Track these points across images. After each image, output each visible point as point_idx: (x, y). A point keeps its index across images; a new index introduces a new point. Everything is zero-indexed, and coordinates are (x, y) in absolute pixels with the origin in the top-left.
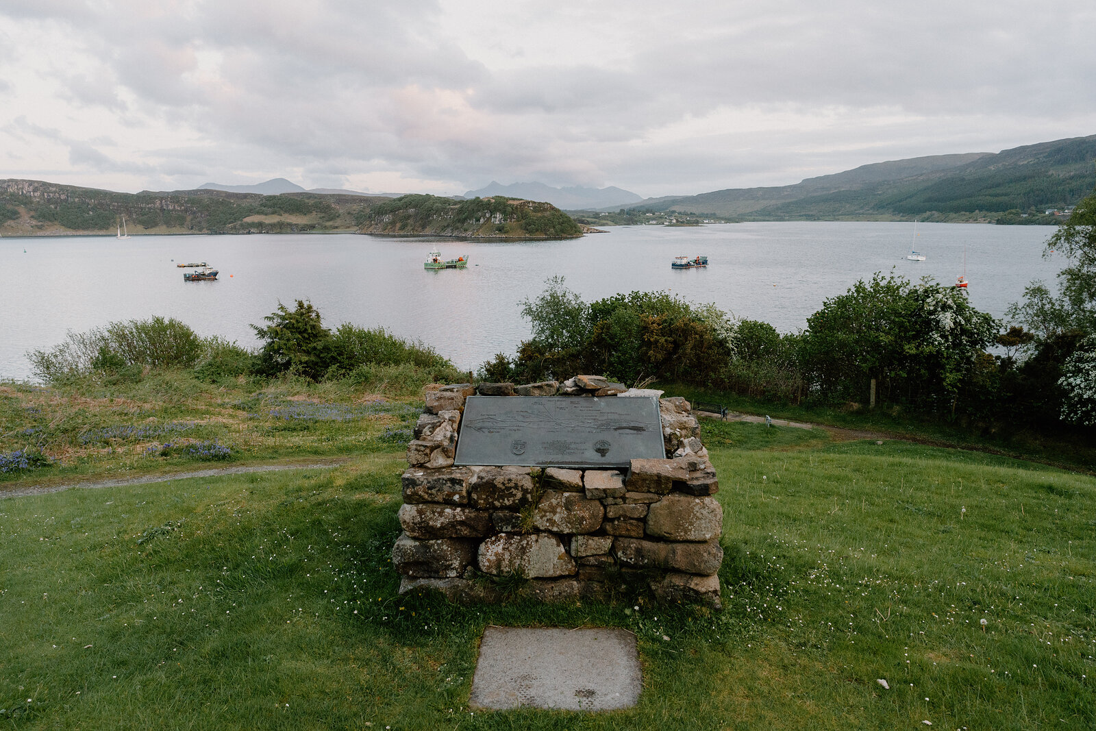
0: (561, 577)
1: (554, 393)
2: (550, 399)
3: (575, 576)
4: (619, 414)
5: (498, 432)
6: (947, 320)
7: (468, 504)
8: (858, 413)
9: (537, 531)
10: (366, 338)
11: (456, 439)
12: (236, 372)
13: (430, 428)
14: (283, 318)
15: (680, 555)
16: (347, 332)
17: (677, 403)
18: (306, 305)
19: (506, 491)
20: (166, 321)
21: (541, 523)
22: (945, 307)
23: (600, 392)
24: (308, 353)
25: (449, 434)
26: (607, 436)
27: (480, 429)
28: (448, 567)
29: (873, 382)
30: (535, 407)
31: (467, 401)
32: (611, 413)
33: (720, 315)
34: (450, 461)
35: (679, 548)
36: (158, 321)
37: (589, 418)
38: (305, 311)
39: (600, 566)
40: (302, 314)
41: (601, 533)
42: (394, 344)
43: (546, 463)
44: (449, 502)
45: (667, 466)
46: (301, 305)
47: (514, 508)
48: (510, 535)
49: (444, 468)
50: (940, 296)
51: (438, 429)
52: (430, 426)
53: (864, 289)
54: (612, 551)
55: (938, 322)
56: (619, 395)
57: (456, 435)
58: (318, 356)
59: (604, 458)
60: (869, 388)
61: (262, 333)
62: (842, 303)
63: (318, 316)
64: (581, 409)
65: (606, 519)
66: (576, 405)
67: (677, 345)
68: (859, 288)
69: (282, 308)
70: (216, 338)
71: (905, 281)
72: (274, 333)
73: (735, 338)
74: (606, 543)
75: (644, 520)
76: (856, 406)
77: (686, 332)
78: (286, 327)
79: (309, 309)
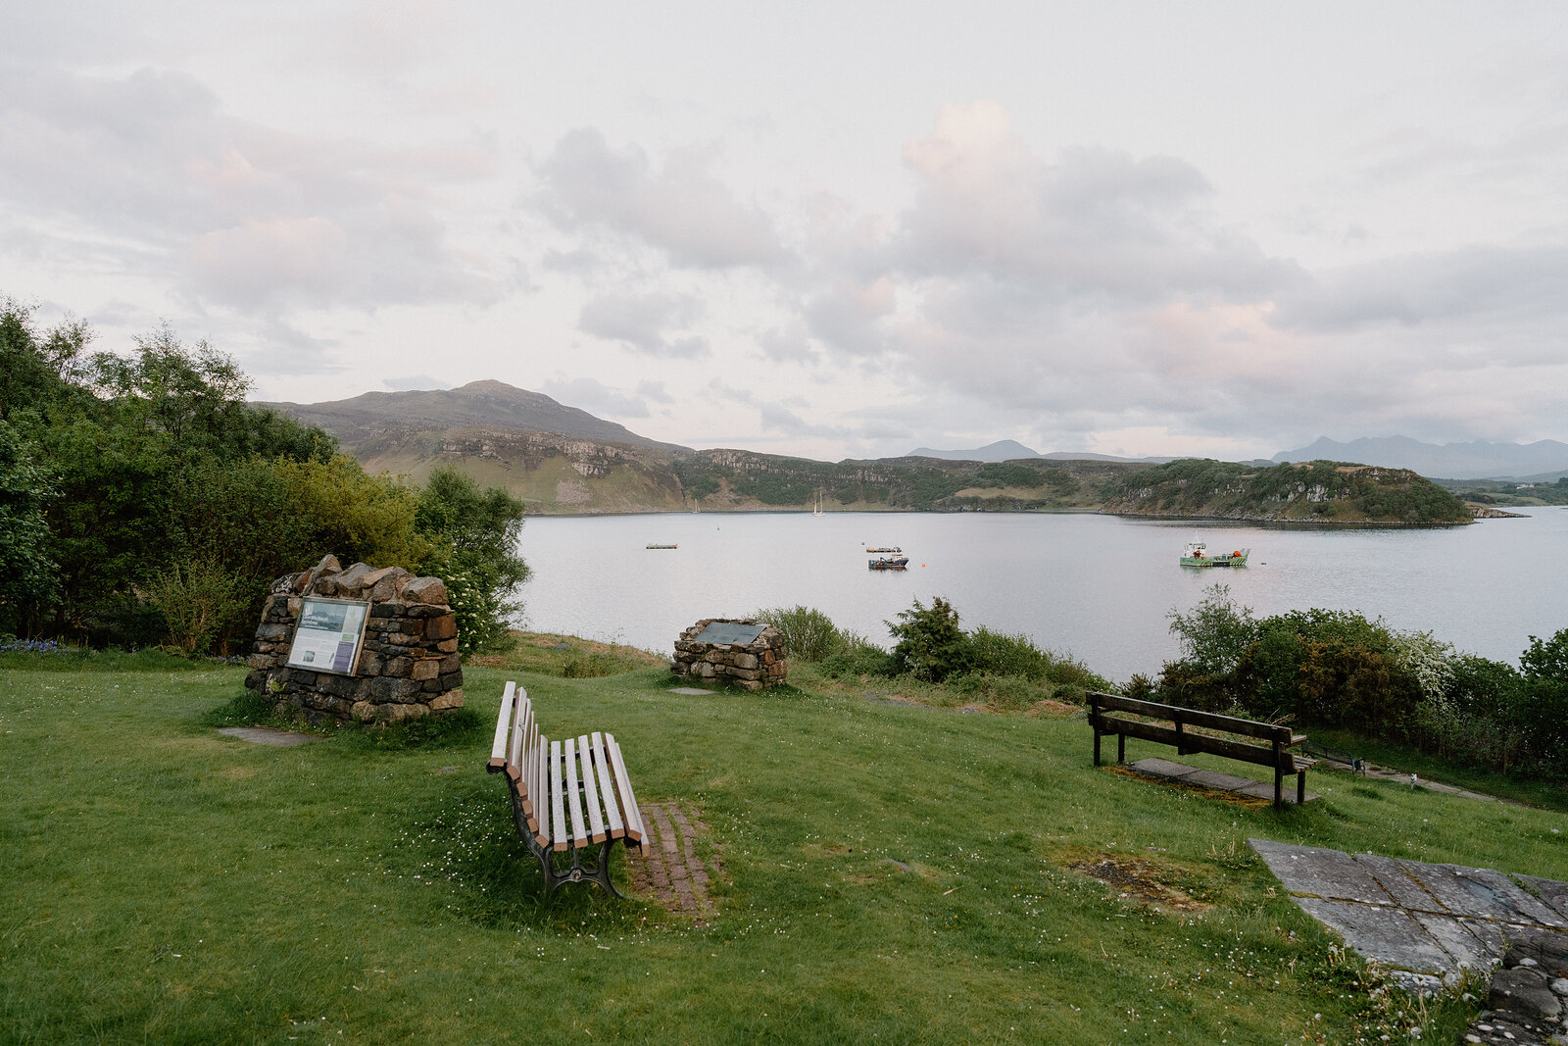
0: (710, 677)
3: (714, 677)
10: (1001, 643)
12: (859, 670)
14: (918, 617)
16: (983, 635)
18: (944, 601)
20: (809, 611)
21: (707, 659)
24: (938, 656)
35: (740, 670)
36: (801, 611)
38: (942, 608)
39: (721, 674)
40: (939, 613)
41: (723, 664)
42: (1036, 655)
44: (685, 650)
46: (939, 603)
47: (701, 653)
48: (699, 662)
54: (725, 670)
56: (756, 625)
58: (949, 661)
61: (895, 631)
63: (956, 615)
65: (724, 659)
69: (917, 605)
72: (906, 632)
74: (724, 667)
75: (734, 661)
77: (1354, 663)
78: (920, 626)
79: (947, 608)
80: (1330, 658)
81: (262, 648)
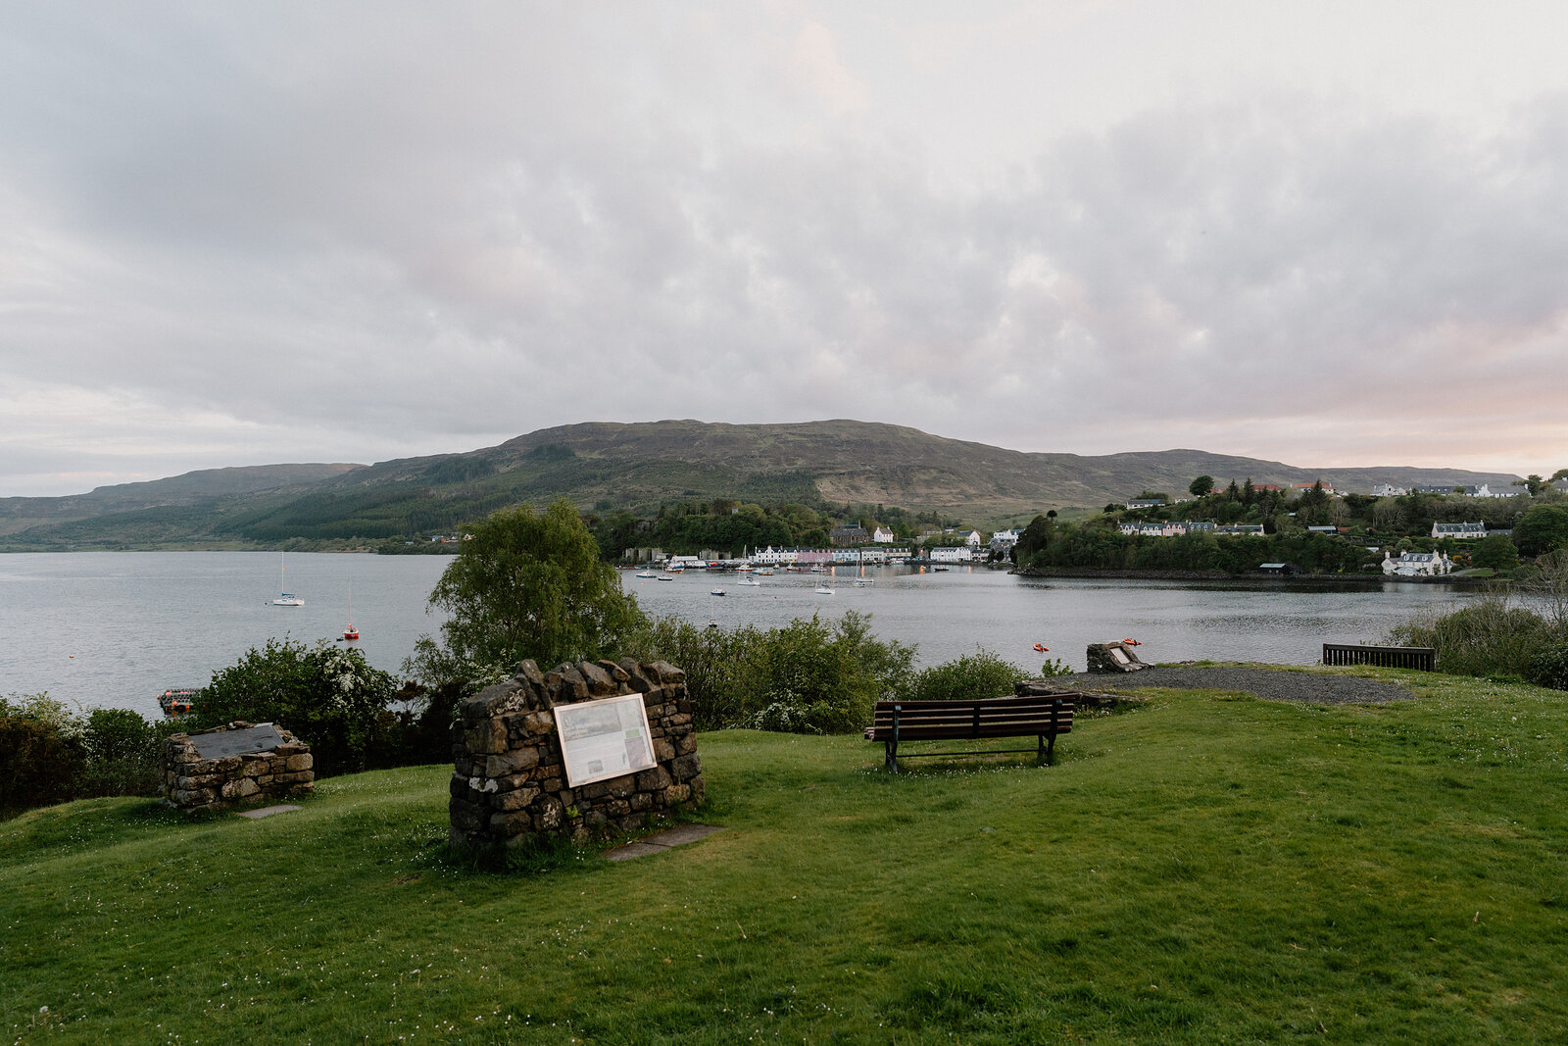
0: (256, 794)
3: (260, 792)
4: (259, 733)
6: (347, 681)
7: (218, 771)
9: (245, 777)
15: (300, 777)
19: (232, 763)
21: (246, 773)
22: (344, 669)
23: (248, 727)
26: (260, 741)
28: (210, 799)
32: (255, 733)
33: (57, 708)
35: (299, 773)
37: (247, 736)
39: (270, 786)
41: (269, 773)
43: (241, 752)
44: (209, 773)
47: (236, 770)
48: (234, 781)
50: (337, 659)
54: (273, 780)
55: (339, 684)
56: (255, 727)
59: (263, 747)
65: (271, 768)
71: (301, 645)
73: (89, 735)
74: (271, 777)
75: (285, 766)
77: (16, 733)
81: (517, 782)
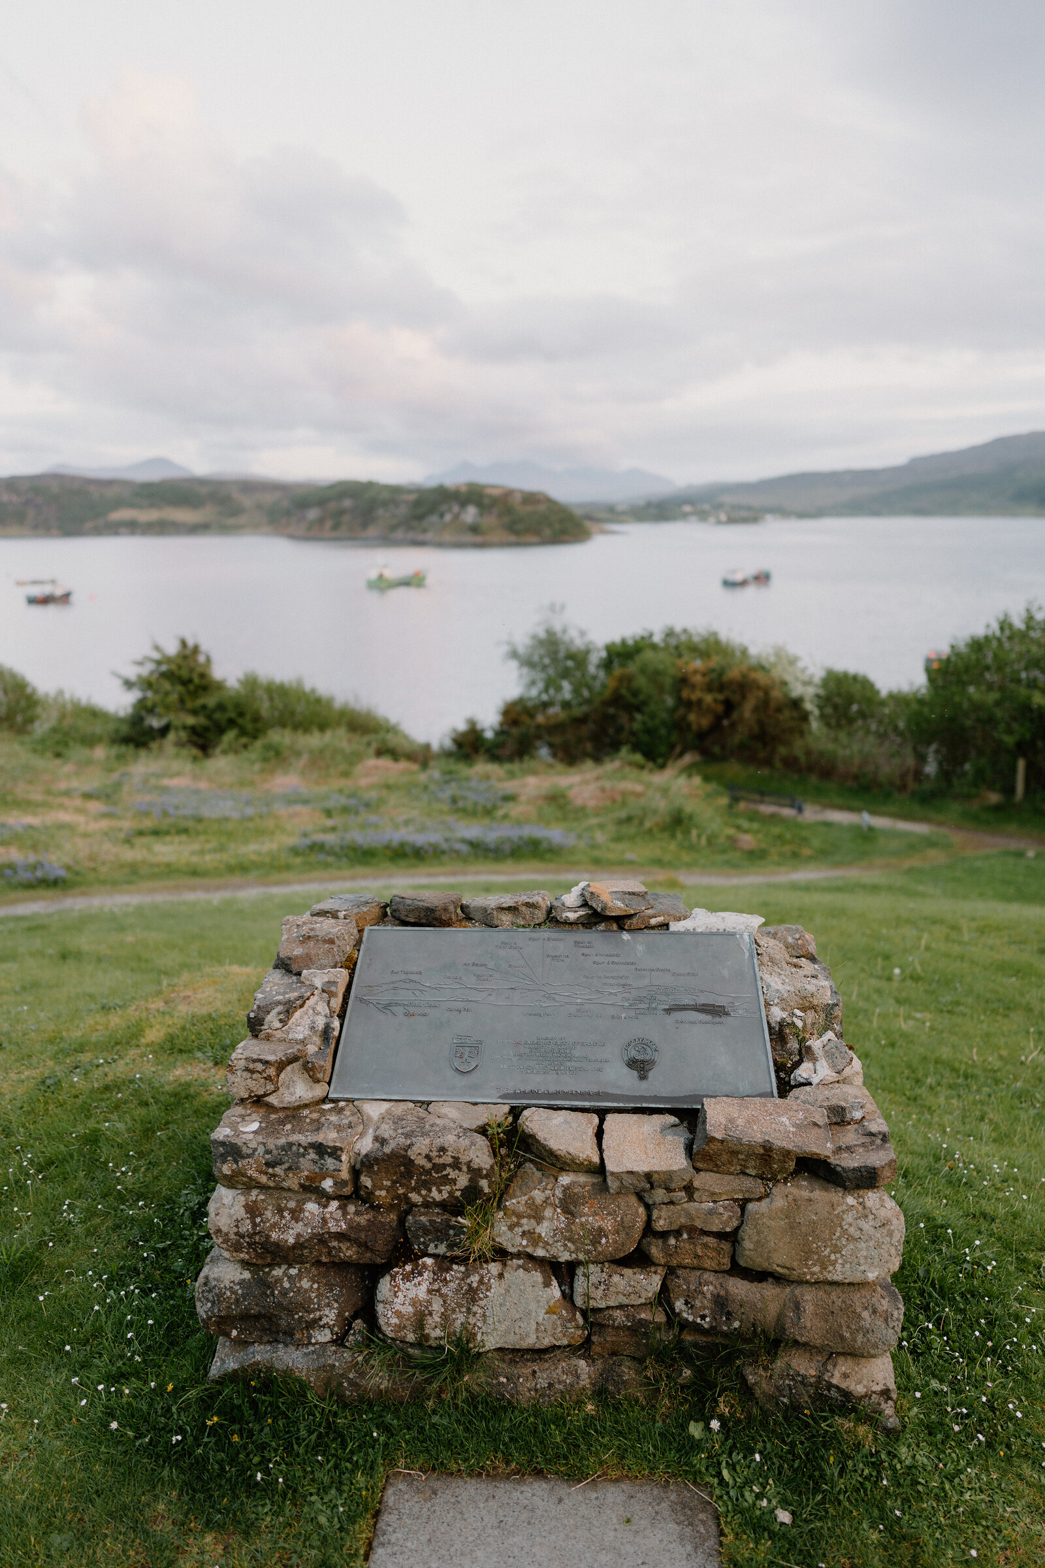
0: (553, 1350)
1: (541, 920)
2: (534, 935)
3: (583, 1348)
4: (674, 974)
5: (425, 1015)
7: (354, 1194)
8: (997, 809)
9: (501, 1254)
10: (277, 691)
11: (336, 1033)
12: (89, 741)
13: (279, 1013)
14: (159, 663)
15: (809, 1312)
16: (251, 683)
17: (790, 940)
18: (190, 641)
19: (435, 1173)
21: (512, 1241)
23: (634, 920)
24: (194, 712)
25: (321, 1023)
26: (652, 1028)
27: (387, 1006)
28: (314, 1324)
29: (1021, 764)
30: (502, 953)
31: (364, 939)
32: (658, 970)
33: (793, 661)
34: (319, 1091)
35: (809, 1298)
37: (611, 981)
38: (189, 653)
39: (637, 1329)
40: (186, 657)
41: (638, 1259)
42: (318, 701)
43: (524, 1095)
44: (311, 1189)
45: (784, 1119)
46: (184, 643)
47: (453, 1207)
48: (444, 1263)
49: (306, 1106)
51: (297, 1014)
52: (280, 1008)
53: (1011, 626)
54: (664, 1297)
56: (675, 927)
57: (336, 1023)
58: (209, 717)
59: (644, 1084)
60: (1014, 770)
61: (128, 684)
62: (977, 645)
63: (208, 660)
64: (597, 959)
65: (649, 1230)
66: (586, 951)
67: (729, 706)
68: (1005, 625)
69: (157, 648)
70: (61, 693)
72: (147, 684)
73: (818, 696)
74: (649, 1283)
75: (732, 1237)
76: (994, 798)
77: (744, 686)
78: (164, 675)
79: (196, 650)
80: (717, 682)
